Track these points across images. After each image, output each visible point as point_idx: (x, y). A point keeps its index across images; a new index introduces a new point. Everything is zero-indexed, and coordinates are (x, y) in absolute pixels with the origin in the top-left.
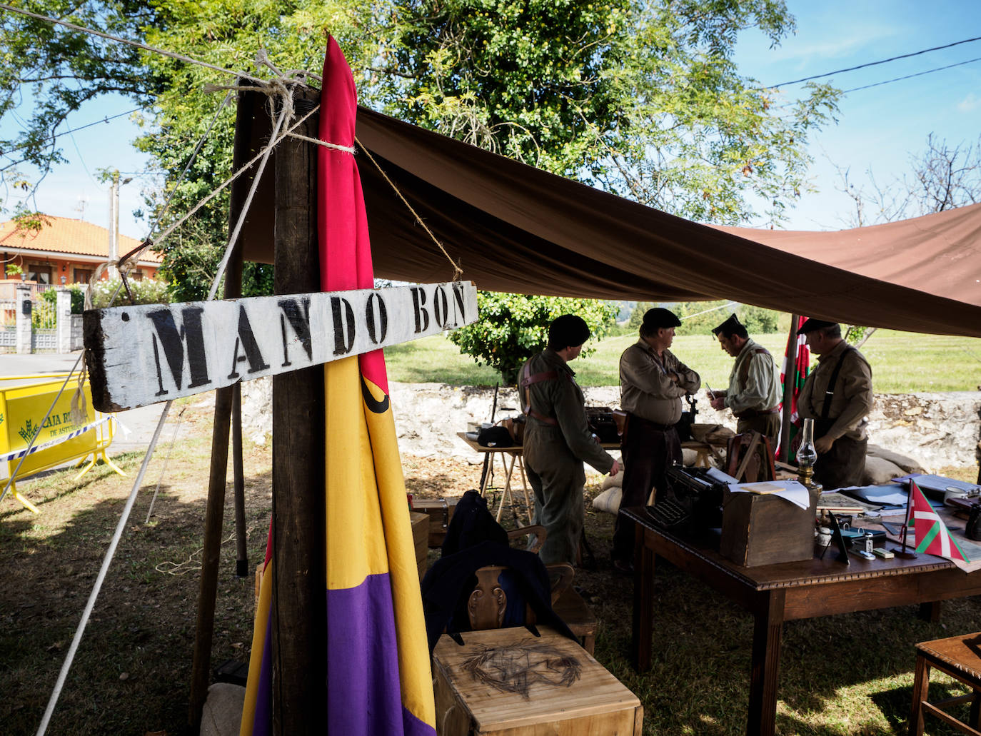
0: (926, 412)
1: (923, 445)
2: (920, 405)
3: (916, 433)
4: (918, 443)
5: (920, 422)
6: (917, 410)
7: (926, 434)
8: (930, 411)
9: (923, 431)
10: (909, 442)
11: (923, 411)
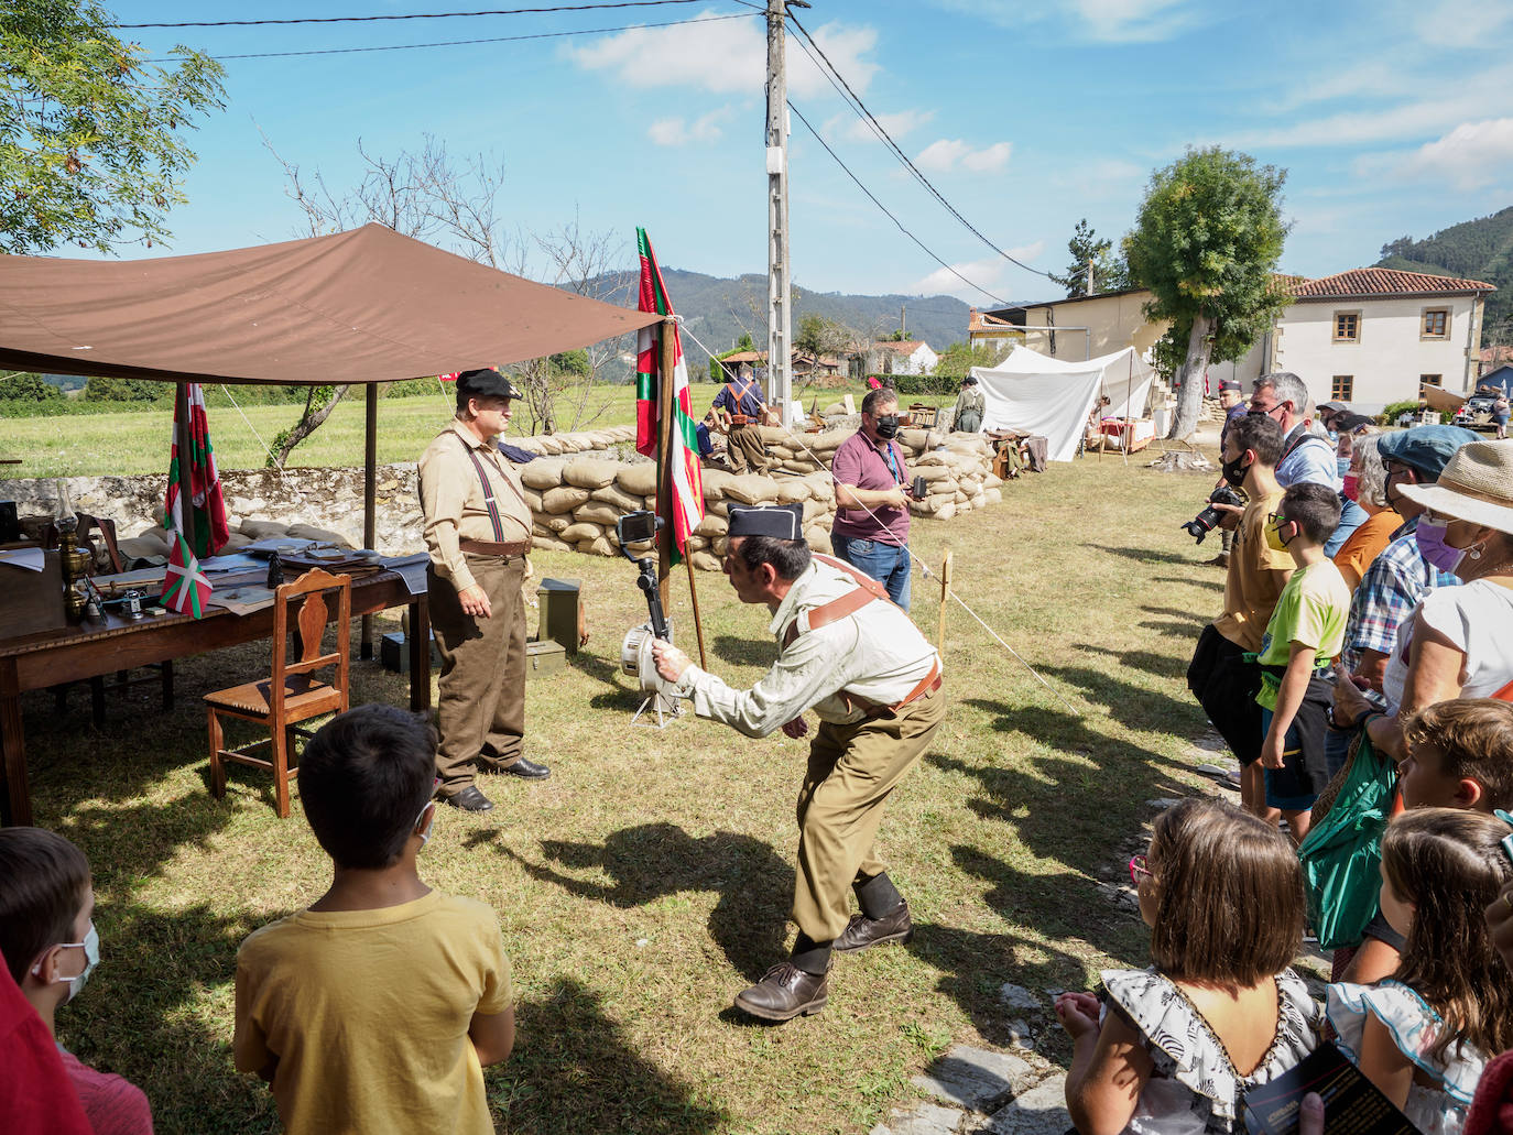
0: (404, 486)
1: (405, 525)
2: (396, 477)
3: (395, 512)
4: (399, 523)
5: (399, 498)
6: (393, 484)
7: (407, 512)
8: (409, 483)
9: (403, 509)
10: (388, 523)
11: (400, 485)
